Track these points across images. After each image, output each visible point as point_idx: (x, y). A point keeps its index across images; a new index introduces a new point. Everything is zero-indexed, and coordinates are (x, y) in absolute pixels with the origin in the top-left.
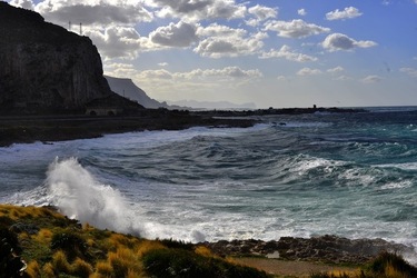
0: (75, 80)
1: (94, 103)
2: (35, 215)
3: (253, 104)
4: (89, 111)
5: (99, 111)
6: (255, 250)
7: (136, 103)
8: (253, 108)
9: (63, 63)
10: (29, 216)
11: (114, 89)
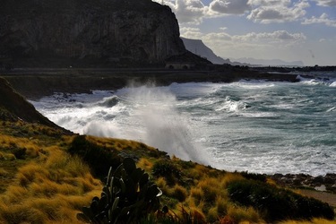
0: (157, 40)
1: (171, 59)
2: (134, 147)
3: (301, 62)
4: (168, 65)
5: (176, 66)
6: (305, 183)
7: (205, 60)
8: (301, 66)
9: (149, 27)
10: (130, 148)
11: (188, 48)
